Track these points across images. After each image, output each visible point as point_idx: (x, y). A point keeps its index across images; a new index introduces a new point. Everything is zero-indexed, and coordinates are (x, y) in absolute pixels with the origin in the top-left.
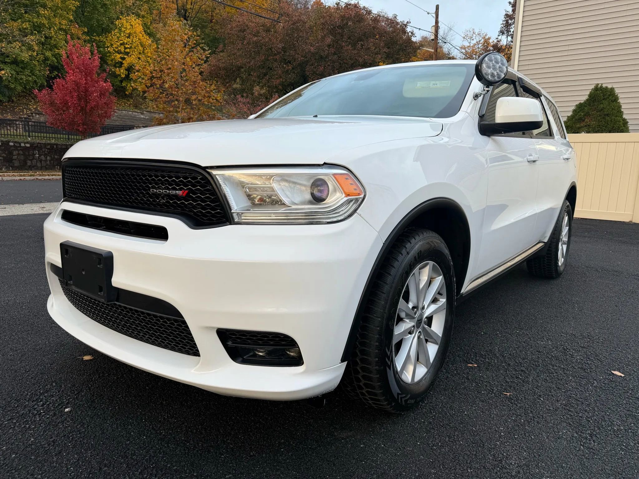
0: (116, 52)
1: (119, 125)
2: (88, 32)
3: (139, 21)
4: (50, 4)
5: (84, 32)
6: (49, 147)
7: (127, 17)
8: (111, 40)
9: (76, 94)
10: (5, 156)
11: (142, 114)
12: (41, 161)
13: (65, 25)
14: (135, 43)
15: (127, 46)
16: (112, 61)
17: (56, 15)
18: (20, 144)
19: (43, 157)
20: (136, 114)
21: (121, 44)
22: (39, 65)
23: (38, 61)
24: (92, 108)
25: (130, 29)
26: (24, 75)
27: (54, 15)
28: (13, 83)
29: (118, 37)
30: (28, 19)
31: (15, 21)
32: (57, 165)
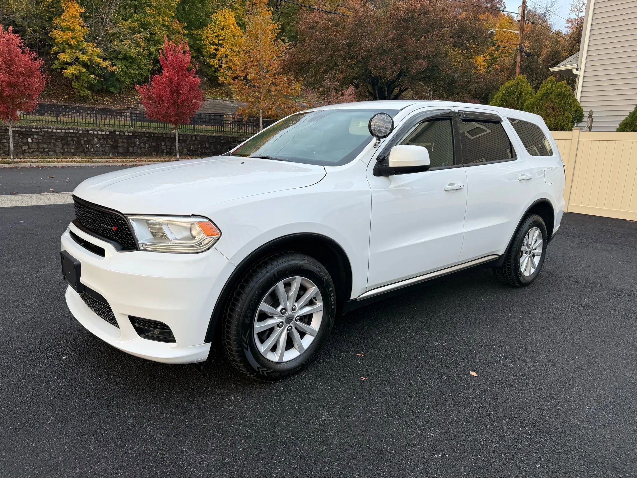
0: (211, 44)
1: (211, 113)
2: (188, 26)
3: (233, 14)
4: (154, 3)
5: (184, 27)
6: (147, 135)
7: (221, 10)
8: (207, 33)
9: (169, 89)
10: (112, 143)
11: (232, 102)
12: (141, 148)
13: (168, 21)
14: (227, 35)
15: (220, 38)
16: (207, 52)
17: (160, 12)
18: (124, 133)
19: (142, 145)
20: (227, 102)
21: (216, 36)
22: (144, 60)
23: (144, 56)
24: (182, 101)
25: (224, 22)
26: (132, 69)
27: (158, 13)
28: (123, 77)
29: (213, 30)
30: (136, 19)
31: (125, 20)
32: (154, 152)
